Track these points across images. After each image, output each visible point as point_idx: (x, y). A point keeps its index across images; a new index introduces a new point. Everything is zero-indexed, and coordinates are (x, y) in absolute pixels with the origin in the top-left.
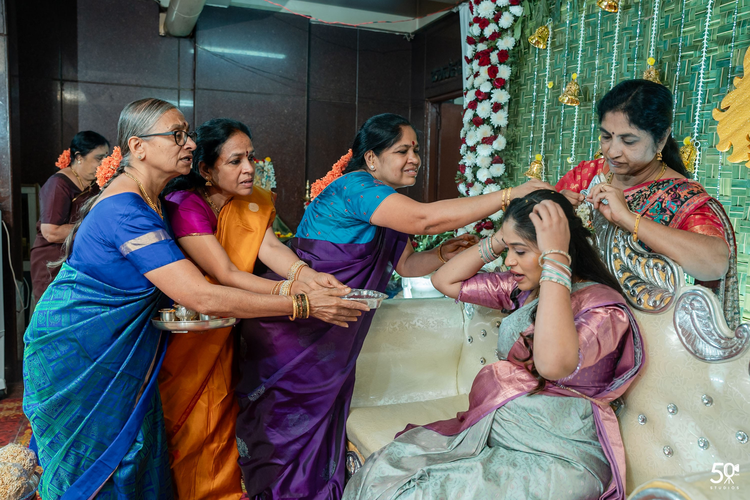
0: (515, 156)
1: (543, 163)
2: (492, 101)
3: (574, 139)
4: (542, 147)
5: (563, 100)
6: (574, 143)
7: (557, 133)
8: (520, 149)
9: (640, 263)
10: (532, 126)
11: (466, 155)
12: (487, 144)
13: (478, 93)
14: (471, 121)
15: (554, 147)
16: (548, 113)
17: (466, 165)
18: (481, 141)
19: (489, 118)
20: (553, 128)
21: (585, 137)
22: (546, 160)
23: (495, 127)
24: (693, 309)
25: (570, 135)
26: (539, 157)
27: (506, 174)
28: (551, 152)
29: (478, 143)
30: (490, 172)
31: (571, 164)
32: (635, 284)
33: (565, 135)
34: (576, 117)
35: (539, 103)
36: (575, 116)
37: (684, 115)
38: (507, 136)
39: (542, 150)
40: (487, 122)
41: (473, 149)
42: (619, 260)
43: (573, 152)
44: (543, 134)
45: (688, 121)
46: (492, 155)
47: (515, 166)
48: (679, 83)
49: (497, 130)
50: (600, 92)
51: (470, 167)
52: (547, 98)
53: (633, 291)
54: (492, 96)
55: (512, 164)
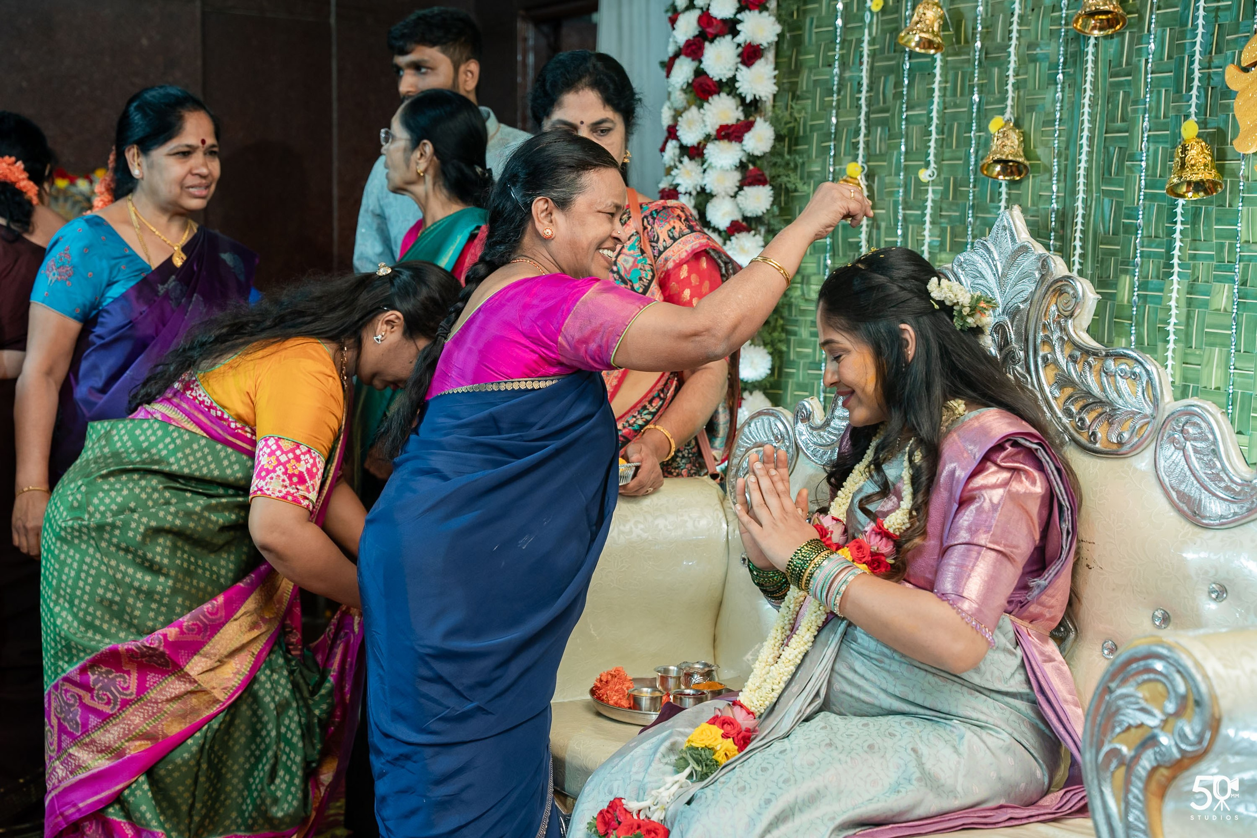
0: (796, 167)
1: (863, 183)
2: (740, 39)
3: (933, 128)
4: (861, 145)
5: (909, 41)
6: (934, 136)
7: (893, 115)
8: (807, 151)
9: (1091, 367)
10: (835, 97)
11: (680, 166)
12: (730, 140)
13: (706, 18)
14: (689, 85)
15: (889, 147)
16: (872, 69)
17: (681, 189)
18: (713, 133)
19: (733, 80)
20: (884, 102)
21: (959, 125)
22: (870, 176)
23: (748, 100)
24: (1186, 439)
25: (925, 119)
26: (855, 169)
27: (776, 209)
28: (882, 156)
29: (708, 138)
30: (738, 205)
31: (927, 184)
32: (1083, 408)
33: (914, 119)
34: (938, 78)
35: (851, 45)
36: (935, 76)
37: (1170, 77)
38: (775, 122)
39: (861, 152)
40: (727, 89)
41: (695, 153)
42: (1052, 366)
43: (931, 158)
44: (862, 117)
45: (1178, 91)
46: (742, 166)
47: (796, 190)
48: (1159, 8)
49: (751, 107)
50: (989, 23)
51: (690, 194)
52: (870, 34)
53: (1082, 420)
54: (739, 27)
55: (789, 185)
